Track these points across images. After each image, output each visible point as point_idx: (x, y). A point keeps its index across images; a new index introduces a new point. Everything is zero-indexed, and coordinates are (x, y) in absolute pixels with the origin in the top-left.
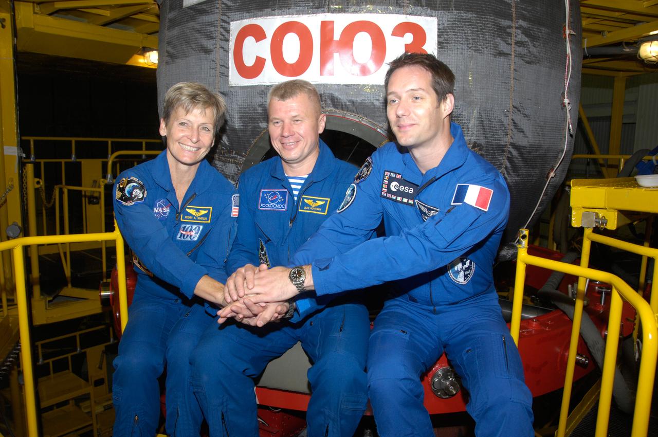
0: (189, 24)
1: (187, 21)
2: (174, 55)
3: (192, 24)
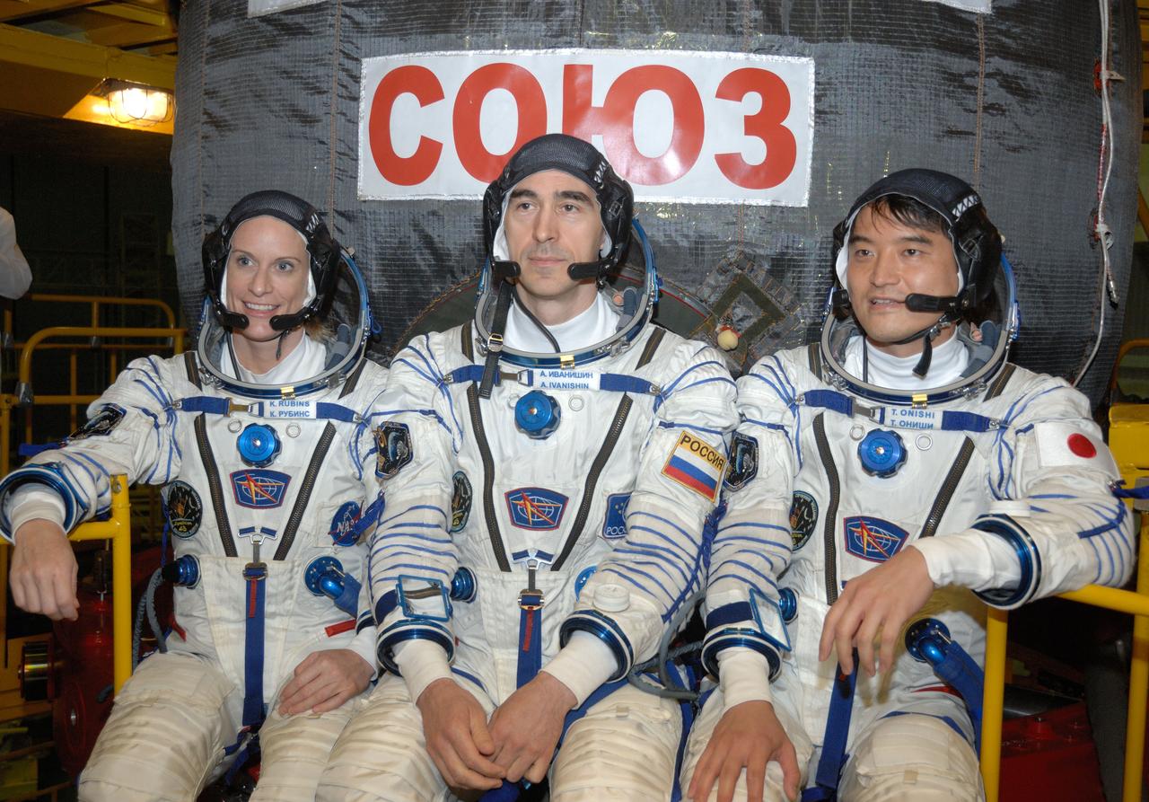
0: (262, 55)
1: (258, 48)
2: (226, 121)
3: (269, 56)
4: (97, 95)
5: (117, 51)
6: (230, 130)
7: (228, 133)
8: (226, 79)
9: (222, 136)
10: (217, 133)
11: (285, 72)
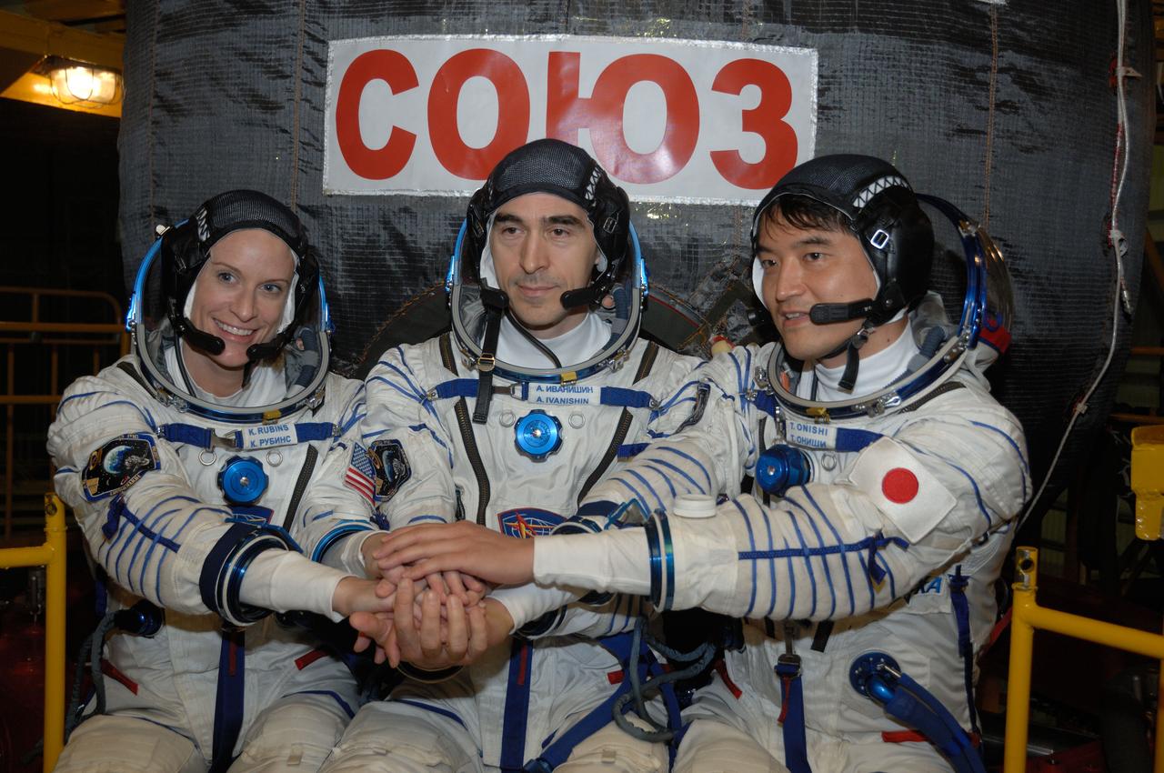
0: (220, 35)
1: (214, 27)
2: (178, 105)
3: (226, 36)
4: (39, 73)
5: (59, 27)
6: (183, 115)
7: (181, 119)
8: (179, 60)
9: (174, 122)
10: (168, 118)
11: (244, 54)
